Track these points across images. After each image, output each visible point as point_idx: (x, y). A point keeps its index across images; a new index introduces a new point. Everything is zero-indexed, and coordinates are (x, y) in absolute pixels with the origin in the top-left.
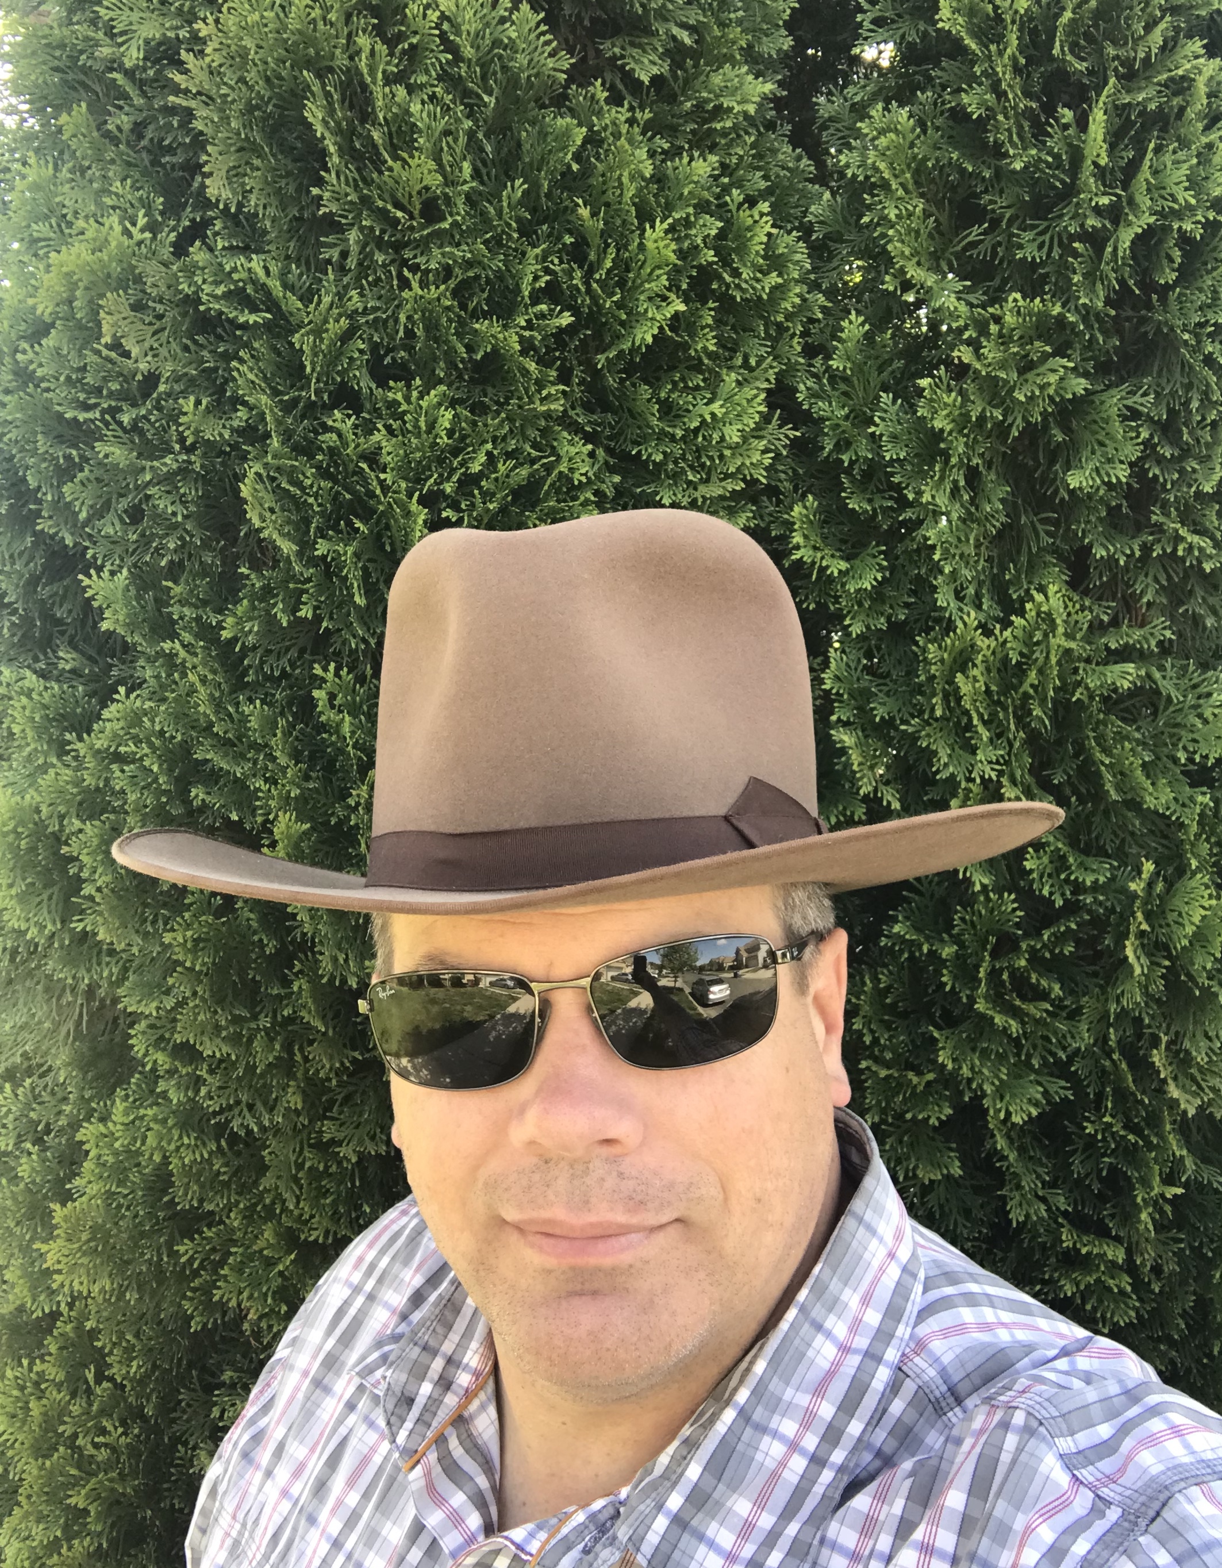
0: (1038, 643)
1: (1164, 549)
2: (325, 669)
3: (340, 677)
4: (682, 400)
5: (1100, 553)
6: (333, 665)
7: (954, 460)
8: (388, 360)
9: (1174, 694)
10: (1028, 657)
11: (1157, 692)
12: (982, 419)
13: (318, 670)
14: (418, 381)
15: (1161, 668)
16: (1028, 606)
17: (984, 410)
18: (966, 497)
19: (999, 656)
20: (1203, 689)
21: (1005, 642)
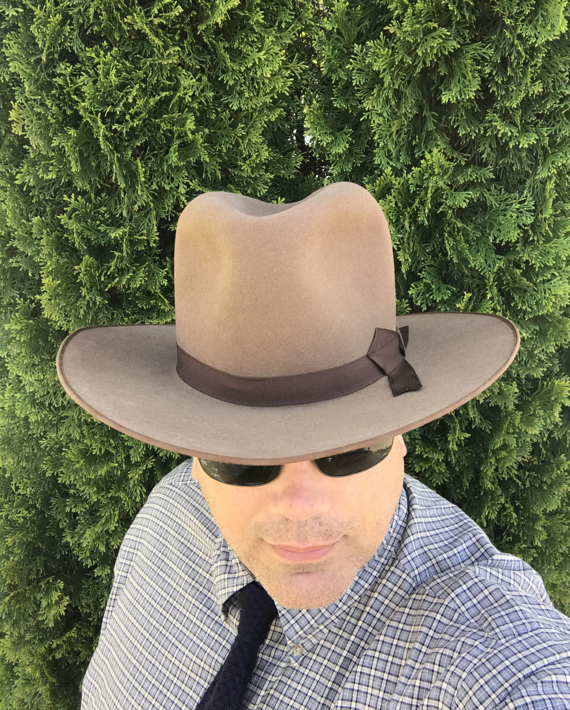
0: (426, 179)
1: (492, 132)
2: (70, 197)
3: (78, 201)
4: (246, 49)
5: (461, 133)
6: (73, 196)
7: (385, 86)
8: (89, 31)
9: (494, 202)
10: (421, 187)
11: (485, 203)
12: (401, 61)
13: (66, 198)
14: (105, 43)
15: (489, 190)
16: (422, 161)
17: (403, 56)
18: (393, 103)
19: (405, 186)
20: (507, 202)
21: (408, 180)
